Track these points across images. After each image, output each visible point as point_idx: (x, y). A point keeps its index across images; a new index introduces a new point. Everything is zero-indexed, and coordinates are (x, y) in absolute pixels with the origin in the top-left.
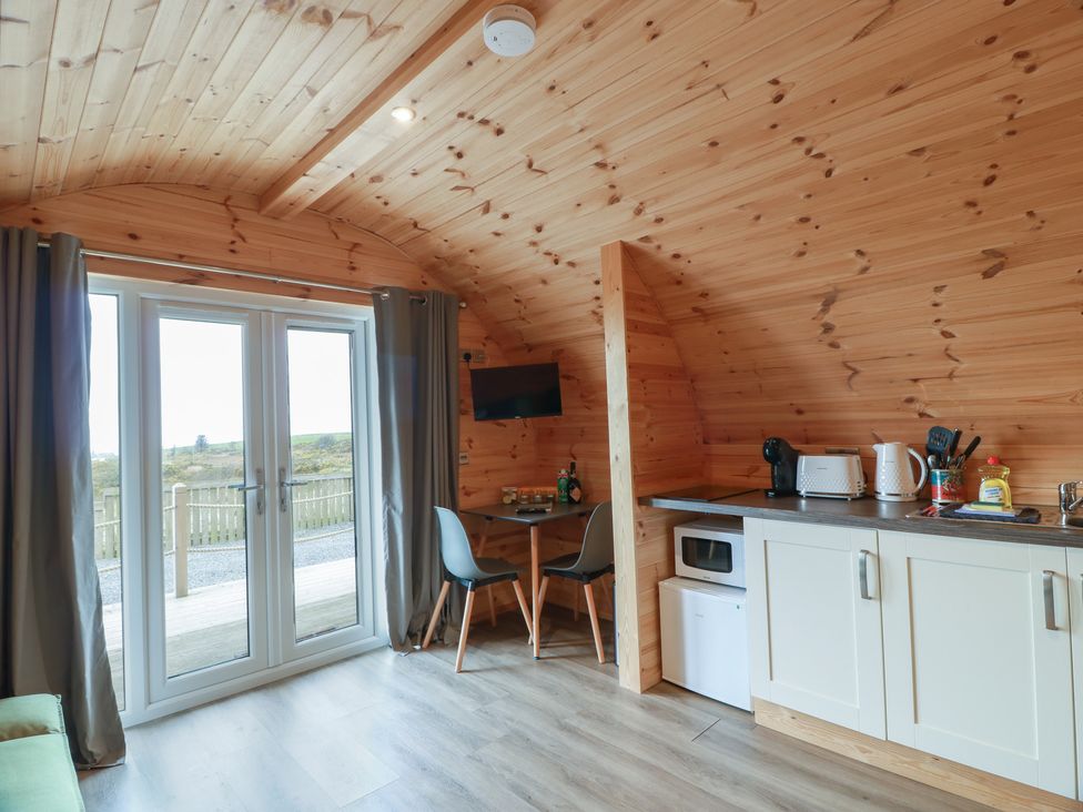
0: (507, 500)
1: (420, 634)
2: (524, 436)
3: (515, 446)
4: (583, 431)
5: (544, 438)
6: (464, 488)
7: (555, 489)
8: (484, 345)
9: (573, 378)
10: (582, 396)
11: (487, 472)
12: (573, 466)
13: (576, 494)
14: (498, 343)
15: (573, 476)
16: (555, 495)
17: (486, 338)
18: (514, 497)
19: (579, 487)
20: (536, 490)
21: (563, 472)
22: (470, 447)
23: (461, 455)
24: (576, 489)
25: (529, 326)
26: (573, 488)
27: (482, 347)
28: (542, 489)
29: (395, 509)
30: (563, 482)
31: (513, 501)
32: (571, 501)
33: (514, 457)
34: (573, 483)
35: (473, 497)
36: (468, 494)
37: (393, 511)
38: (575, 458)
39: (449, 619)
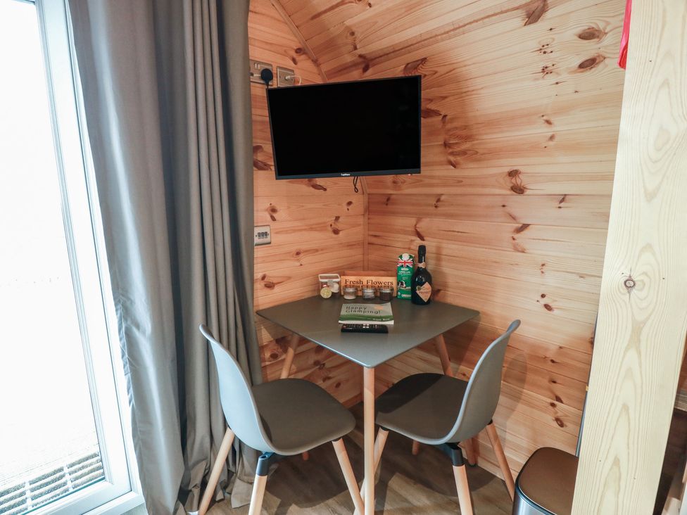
0: (326, 293)
1: (196, 492)
2: (350, 203)
3: (337, 218)
4: (438, 200)
5: (379, 206)
6: (263, 278)
7: (392, 280)
8: (294, 60)
9: (437, 113)
10: (446, 145)
11: (298, 254)
12: (422, 250)
13: (425, 292)
14: (315, 62)
15: (421, 265)
16: (392, 290)
17: (298, 51)
18: (335, 289)
19: (430, 283)
20: (365, 279)
21: (406, 257)
22: (273, 219)
23: (257, 231)
24: (427, 285)
25: (369, 13)
26: (422, 284)
27: (290, 64)
28: (374, 279)
29: (138, 327)
30: (405, 272)
31: (333, 294)
32: (416, 299)
33: (336, 232)
34: (419, 276)
35: (277, 289)
36: (270, 286)
37: (135, 330)
38: (422, 238)
39: (239, 468)
